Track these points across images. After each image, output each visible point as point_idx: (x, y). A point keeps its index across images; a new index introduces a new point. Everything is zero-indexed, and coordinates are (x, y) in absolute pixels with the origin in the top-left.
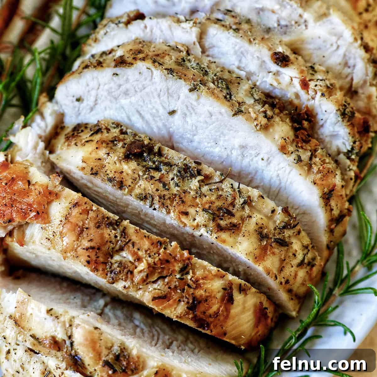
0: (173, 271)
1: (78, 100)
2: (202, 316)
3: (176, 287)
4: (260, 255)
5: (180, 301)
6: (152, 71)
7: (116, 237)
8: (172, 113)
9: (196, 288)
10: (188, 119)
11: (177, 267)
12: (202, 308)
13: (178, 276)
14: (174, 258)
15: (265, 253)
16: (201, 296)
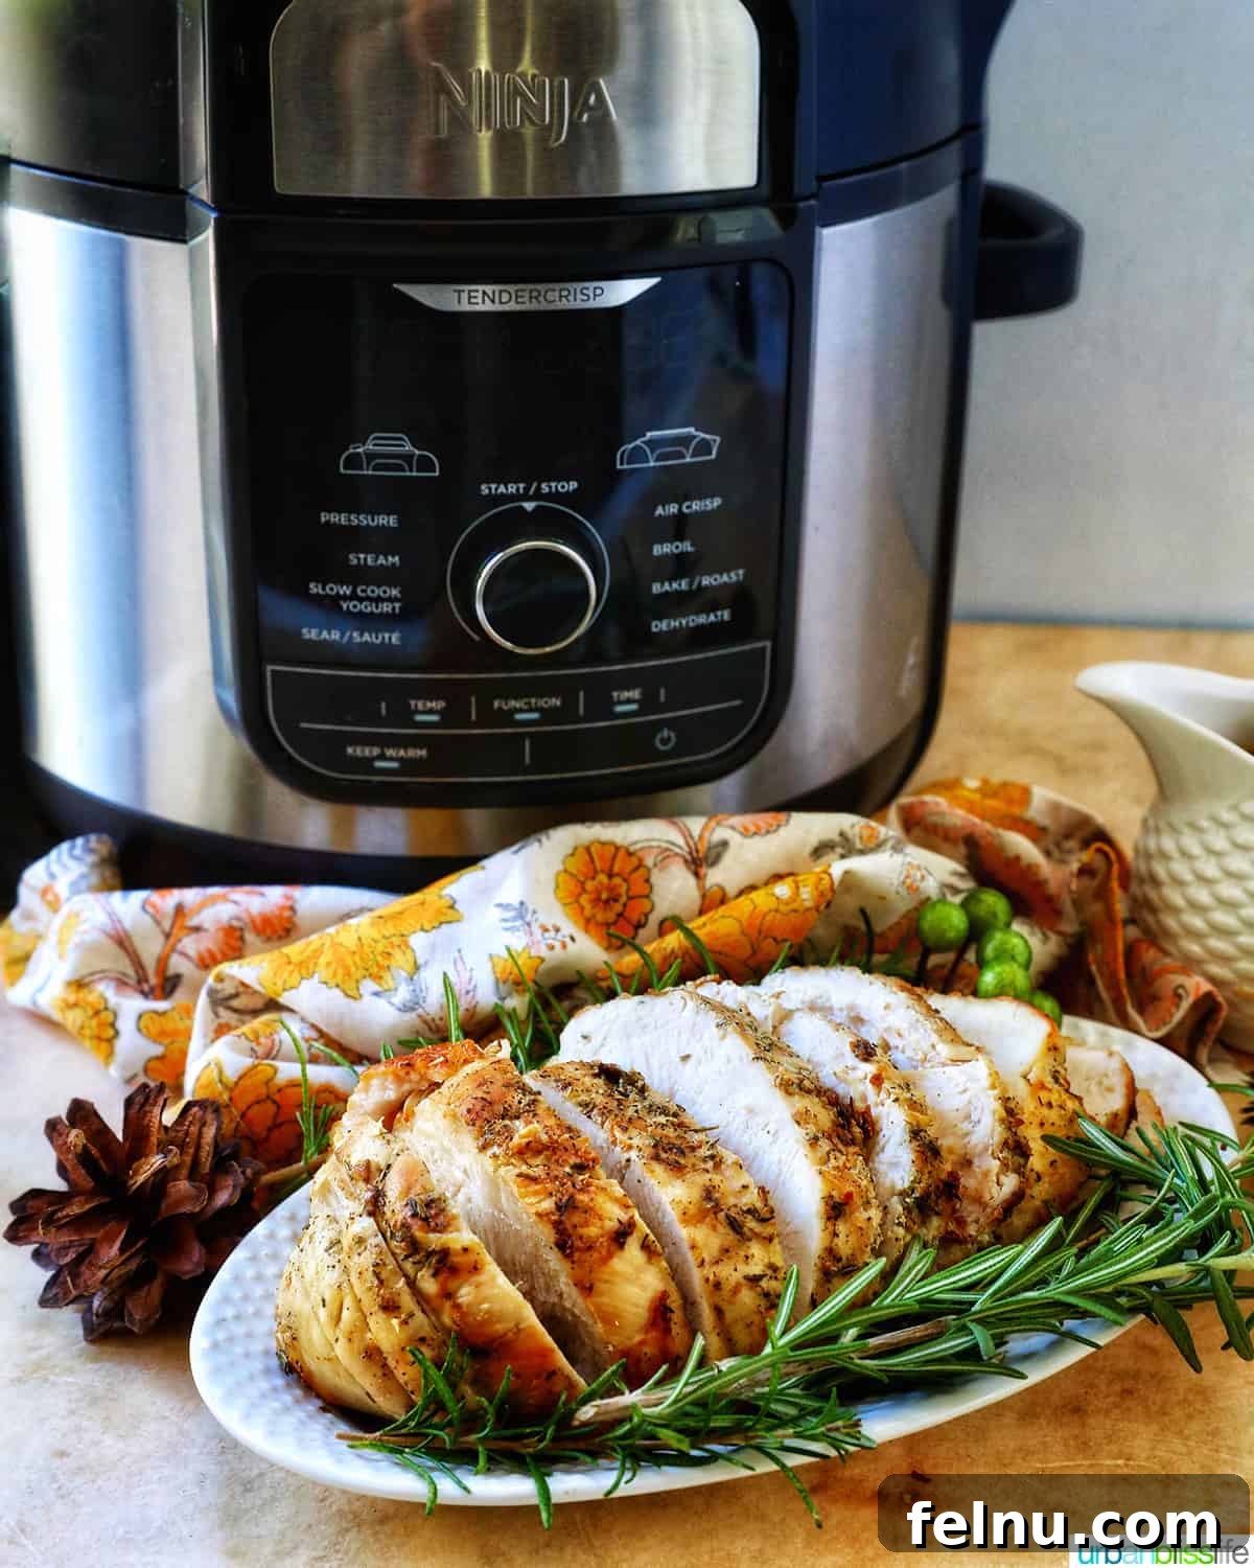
0: (565, 1161)
1: (585, 1037)
2: (569, 1226)
3: (556, 1177)
4: (694, 1216)
5: (551, 1194)
6: (686, 1003)
7: (520, 1102)
8: (686, 1058)
9: (581, 1190)
10: (701, 1069)
11: (573, 1160)
12: (576, 1218)
13: (567, 1169)
14: (577, 1152)
15: (705, 1217)
16: (582, 1202)
